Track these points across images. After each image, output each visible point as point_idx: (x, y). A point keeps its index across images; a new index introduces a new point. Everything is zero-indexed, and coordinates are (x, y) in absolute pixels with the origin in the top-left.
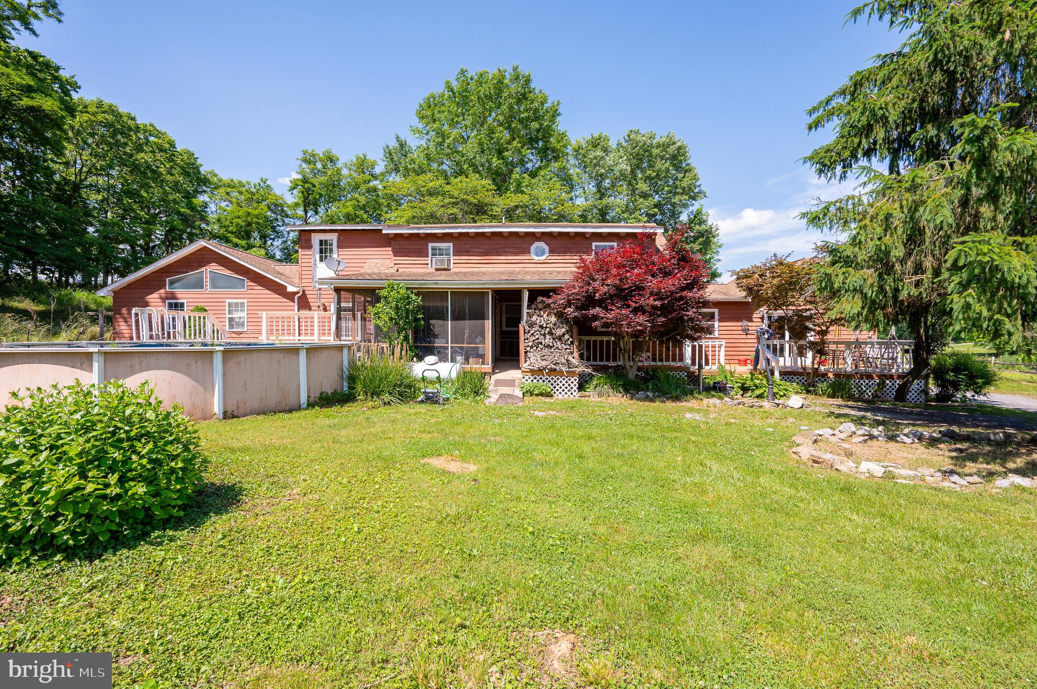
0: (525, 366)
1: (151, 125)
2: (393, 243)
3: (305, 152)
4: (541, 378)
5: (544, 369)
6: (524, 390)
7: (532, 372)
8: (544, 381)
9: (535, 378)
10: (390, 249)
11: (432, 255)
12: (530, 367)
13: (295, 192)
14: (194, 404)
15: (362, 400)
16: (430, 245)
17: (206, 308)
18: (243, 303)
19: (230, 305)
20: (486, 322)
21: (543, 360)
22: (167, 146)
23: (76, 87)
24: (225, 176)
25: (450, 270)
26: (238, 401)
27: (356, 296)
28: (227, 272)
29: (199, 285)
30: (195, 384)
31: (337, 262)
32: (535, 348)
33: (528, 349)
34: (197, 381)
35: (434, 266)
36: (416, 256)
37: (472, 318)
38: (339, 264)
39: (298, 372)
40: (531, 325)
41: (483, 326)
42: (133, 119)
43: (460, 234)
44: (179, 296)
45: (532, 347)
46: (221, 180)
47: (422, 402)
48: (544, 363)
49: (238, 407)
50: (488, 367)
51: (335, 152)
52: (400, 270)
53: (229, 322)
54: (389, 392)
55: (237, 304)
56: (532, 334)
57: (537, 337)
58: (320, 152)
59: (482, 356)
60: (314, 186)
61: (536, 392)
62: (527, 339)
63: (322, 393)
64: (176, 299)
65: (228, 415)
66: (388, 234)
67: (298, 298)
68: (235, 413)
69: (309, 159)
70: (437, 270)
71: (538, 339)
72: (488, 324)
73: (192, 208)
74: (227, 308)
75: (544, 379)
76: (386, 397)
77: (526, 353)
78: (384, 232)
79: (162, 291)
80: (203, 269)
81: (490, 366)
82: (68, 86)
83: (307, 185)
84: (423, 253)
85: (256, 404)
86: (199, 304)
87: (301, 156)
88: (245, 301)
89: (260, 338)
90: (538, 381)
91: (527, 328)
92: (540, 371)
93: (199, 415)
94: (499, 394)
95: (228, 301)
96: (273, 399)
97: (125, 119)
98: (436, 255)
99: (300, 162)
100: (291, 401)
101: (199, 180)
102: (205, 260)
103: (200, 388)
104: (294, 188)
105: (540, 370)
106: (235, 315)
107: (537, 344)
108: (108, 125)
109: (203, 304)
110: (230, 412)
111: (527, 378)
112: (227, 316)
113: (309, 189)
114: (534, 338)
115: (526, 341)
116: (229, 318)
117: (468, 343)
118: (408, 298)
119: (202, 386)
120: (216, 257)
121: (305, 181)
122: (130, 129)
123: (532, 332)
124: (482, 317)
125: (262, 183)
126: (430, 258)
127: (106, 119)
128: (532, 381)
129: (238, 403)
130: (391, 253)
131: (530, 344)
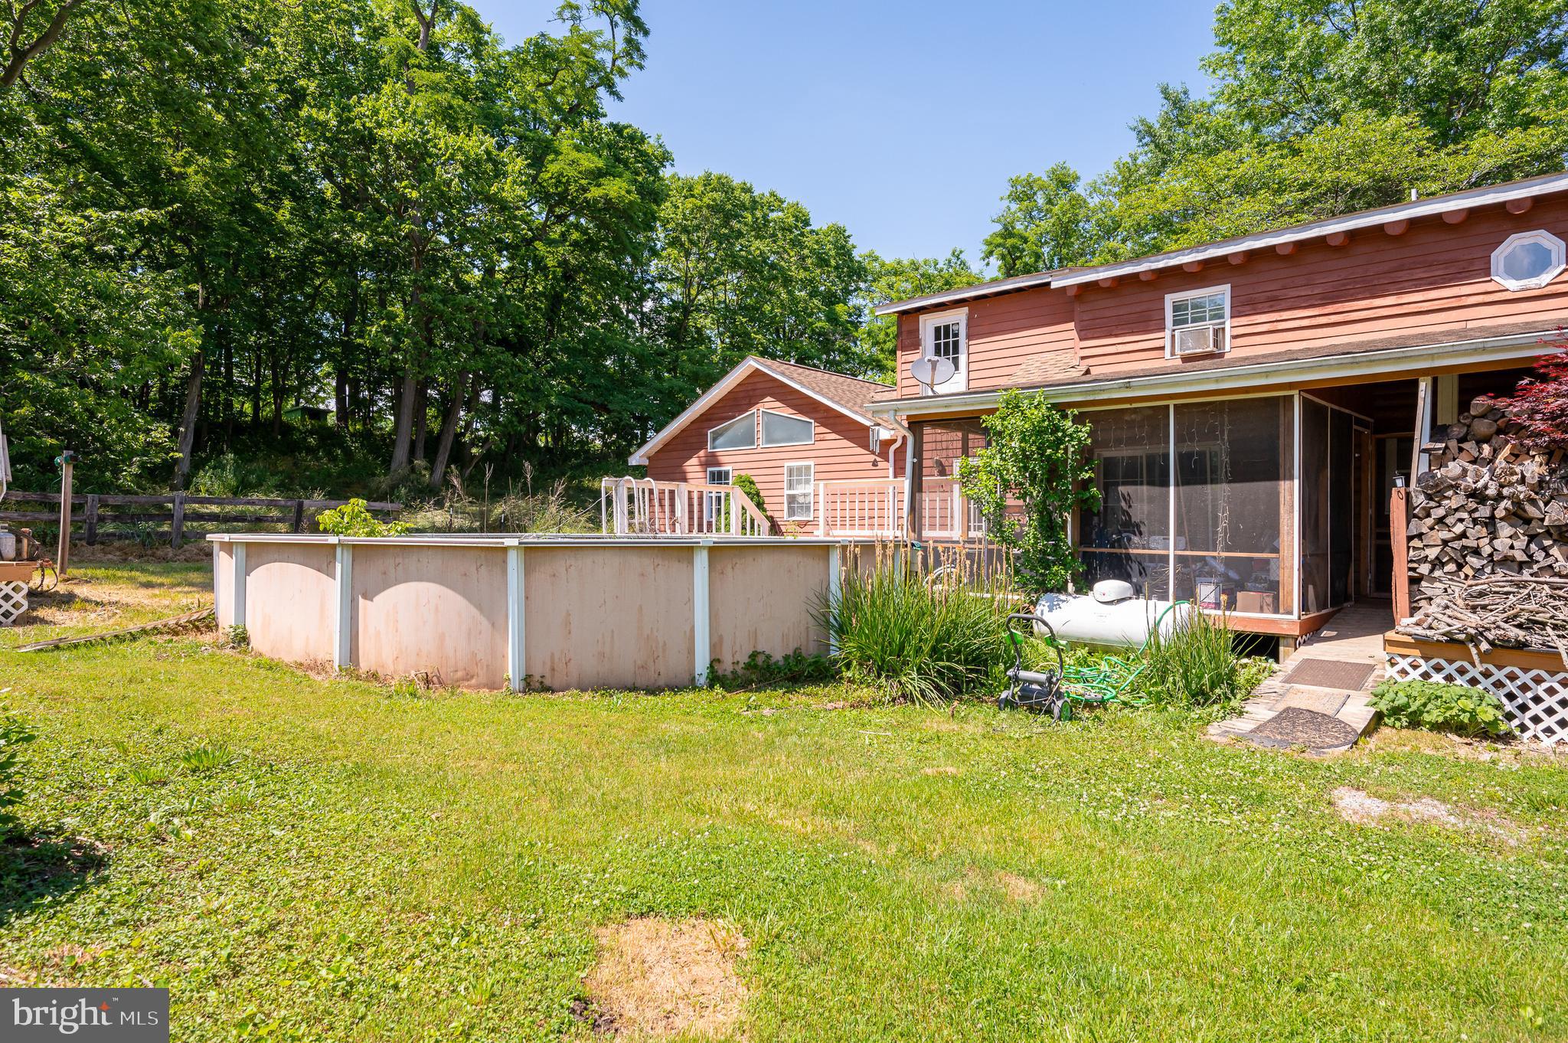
0: (1405, 623)
1: (772, 194)
2: (1078, 308)
3: (1014, 183)
4: (1462, 671)
5: (1472, 639)
6: (1383, 706)
7: (1422, 644)
8: (1473, 682)
9: (1438, 669)
10: (1071, 325)
11: (1176, 323)
12: (1419, 631)
13: (993, 260)
14: (474, 655)
15: (851, 681)
16: (1170, 299)
17: (754, 479)
18: (808, 468)
19: (791, 471)
20: (1283, 485)
21: (1474, 609)
22: (791, 220)
23: (666, 158)
24: (889, 259)
25: (1221, 355)
26: (553, 655)
27: (971, 436)
28: (787, 412)
29: (749, 439)
30: (475, 611)
31: (929, 365)
32: (1451, 567)
33: (1424, 569)
34: (479, 607)
35: (1177, 351)
36: (1133, 333)
37: (1240, 474)
38: (934, 368)
39: (690, 601)
40: (1436, 491)
41: (1275, 496)
42: (749, 190)
43: (1251, 255)
44: (723, 459)
45: (1437, 563)
46: (883, 265)
47: (1009, 704)
48: (1473, 620)
49: (553, 670)
50: (1288, 620)
51: (1073, 168)
52: (1094, 371)
53: (789, 503)
54: (919, 669)
55: (799, 469)
56: (1440, 521)
57: (1459, 529)
58: (1041, 172)
59: (1274, 587)
60: (1026, 241)
61: (1434, 715)
62: (1420, 536)
63: (754, 655)
64: (719, 464)
65: (532, 685)
66: (1063, 290)
67: (895, 451)
68: (547, 682)
69: (1023, 192)
70: (1186, 359)
71: (1463, 535)
72: (1291, 493)
73: (833, 319)
74: (785, 478)
75: (1474, 672)
76: (912, 681)
77: (1414, 581)
78: (1054, 285)
79: (702, 453)
80: (754, 410)
81: (1295, 617)
82: (653, 163)
83: (1010, 242)
84: (1150, 322)
85: (589, 665)
86: (743, 473)
87: (1007, 190)
88: (811, 463)
89: (816, 533)
90: (1449, 678)
91: (1419, 500)
92: (1455, 645)
93: (482, 679)
94: (1281, 707)
95: (787, 464)
96: (627, 659)
97: (737, 193)
98: (1185, 322)
99: (1006, 203)
100: (671, 666)
101: (853, 272)
102: (758, 392)
103: (485, 623)
104: (991, 253)
105: (1452, 641)
106: (798, 490)
107: (1458, 556)
108: (715, 209)
109: (750, 473)
110: (537, 677)
111: (1403, 664)
112: (787, 492)
113: (1014, 247)
114: (1445, 535)
115: (1416, 543)
116: (789, 496)
117: (1228, 549)
118: (1056, 429)
119: (489, 619)
120: (770, 385)
121: (1008, 233)
122: (743, 207)
123: (1441, 512)
124: (1271, 470)
125: (954, 260)
126: (1168, 333)
127: (714, 200)
128: (1426, 676)
129: (553, 662)
130: (1074, 334)
131: (1432, 553)
